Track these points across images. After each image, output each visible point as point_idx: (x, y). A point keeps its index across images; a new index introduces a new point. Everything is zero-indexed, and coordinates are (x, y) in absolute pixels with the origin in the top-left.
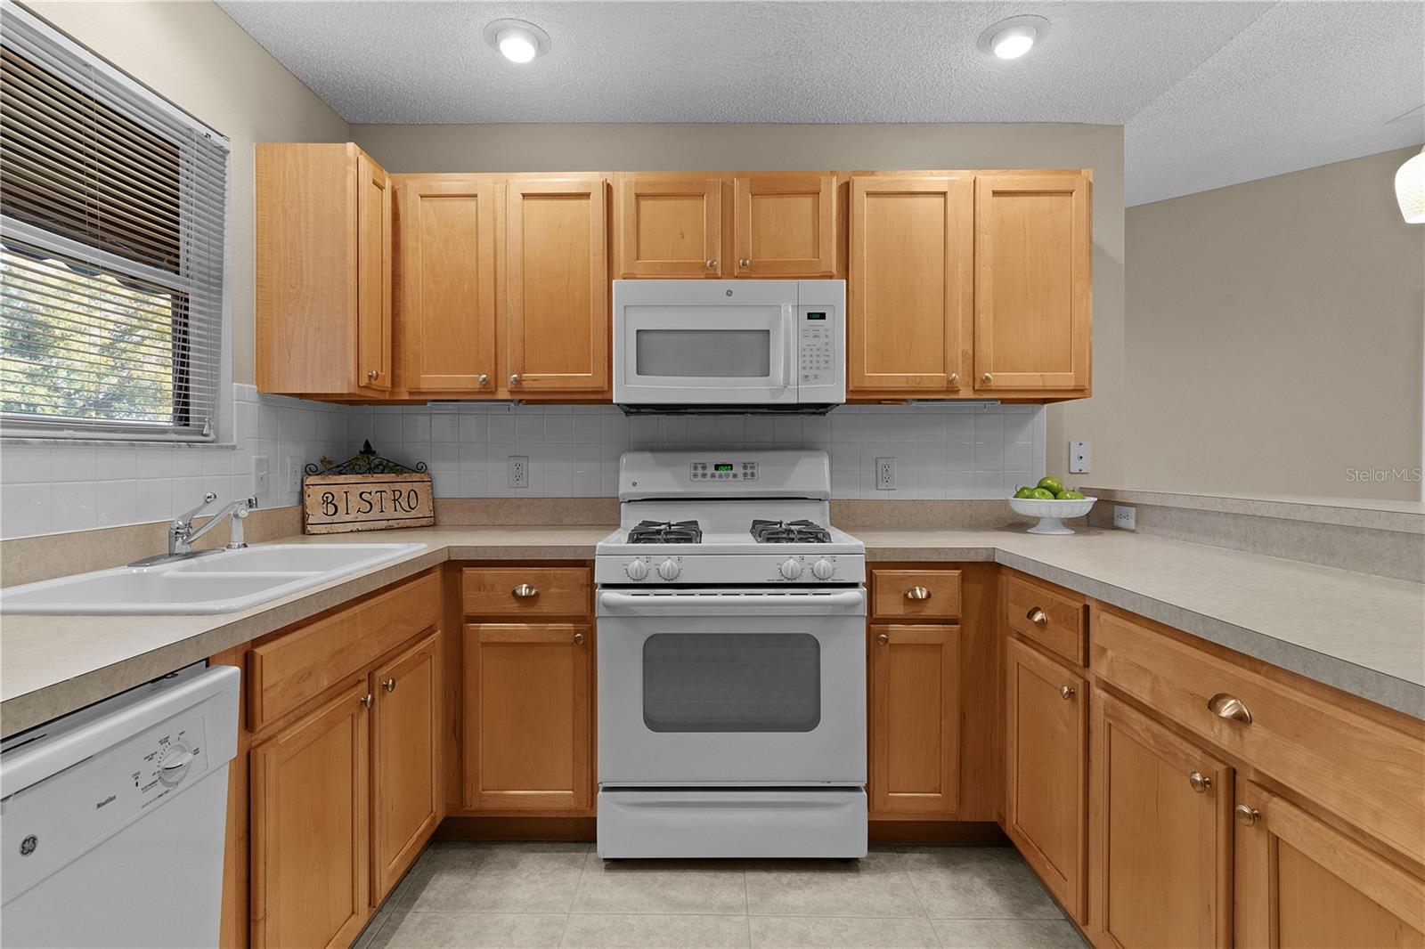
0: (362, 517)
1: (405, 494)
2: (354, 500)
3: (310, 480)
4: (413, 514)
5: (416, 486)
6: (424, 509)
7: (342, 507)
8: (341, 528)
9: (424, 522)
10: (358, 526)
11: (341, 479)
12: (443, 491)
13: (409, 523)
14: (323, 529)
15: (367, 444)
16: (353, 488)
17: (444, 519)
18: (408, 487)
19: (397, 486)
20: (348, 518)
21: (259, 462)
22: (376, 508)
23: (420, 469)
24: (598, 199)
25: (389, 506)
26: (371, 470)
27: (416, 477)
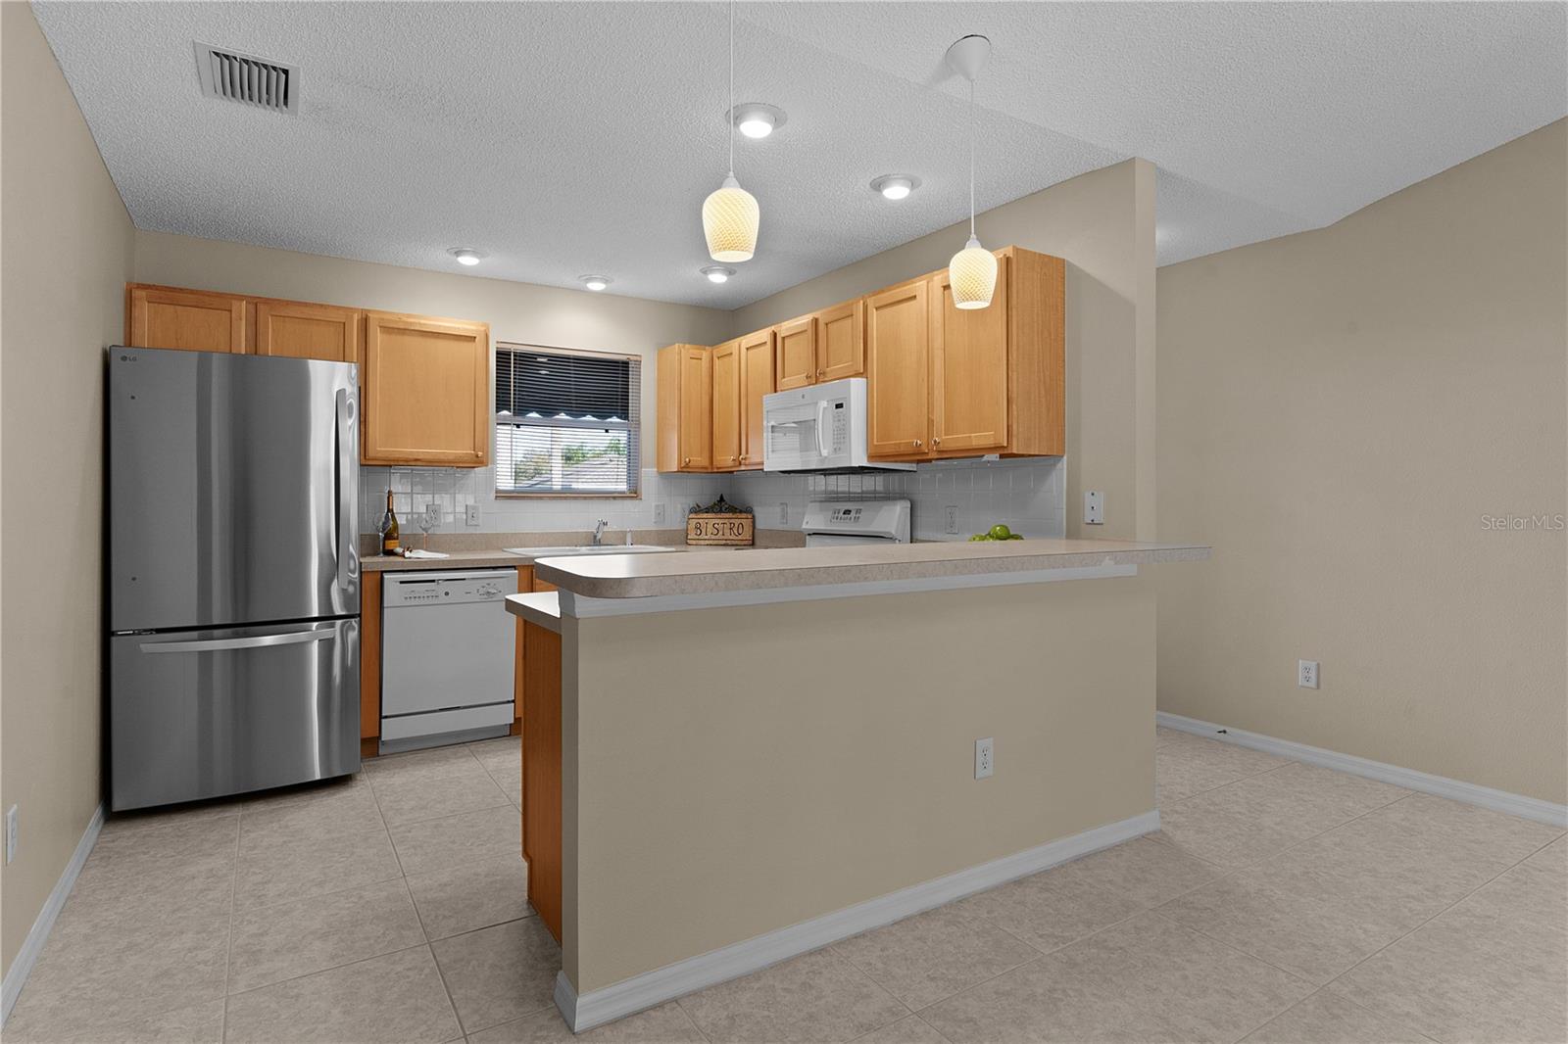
0: (713, 537)
1: (736, 526)
2: (710, 526)
3: (691, 516)
4: (740, 537)
5: (743, 521)
6: (747, 535)
7: (704, 531)
8: (702, 542)
9: (746, 542)
10: (711, 542)
11: (705, 516)
12: (759, 525)
13: (736, 542)
14: (694, 542)
15: (722, 497)
16: (711, 521)
17: (757, 542)
18: (739, 521)
19: (731, 521)
20: (706, 537)
21: (657, 506)
22: (721, 533)
23: (749, 510)
24: (769, 347)
25: (727, 531)
26: (721, 511)
27: (744, 515)
